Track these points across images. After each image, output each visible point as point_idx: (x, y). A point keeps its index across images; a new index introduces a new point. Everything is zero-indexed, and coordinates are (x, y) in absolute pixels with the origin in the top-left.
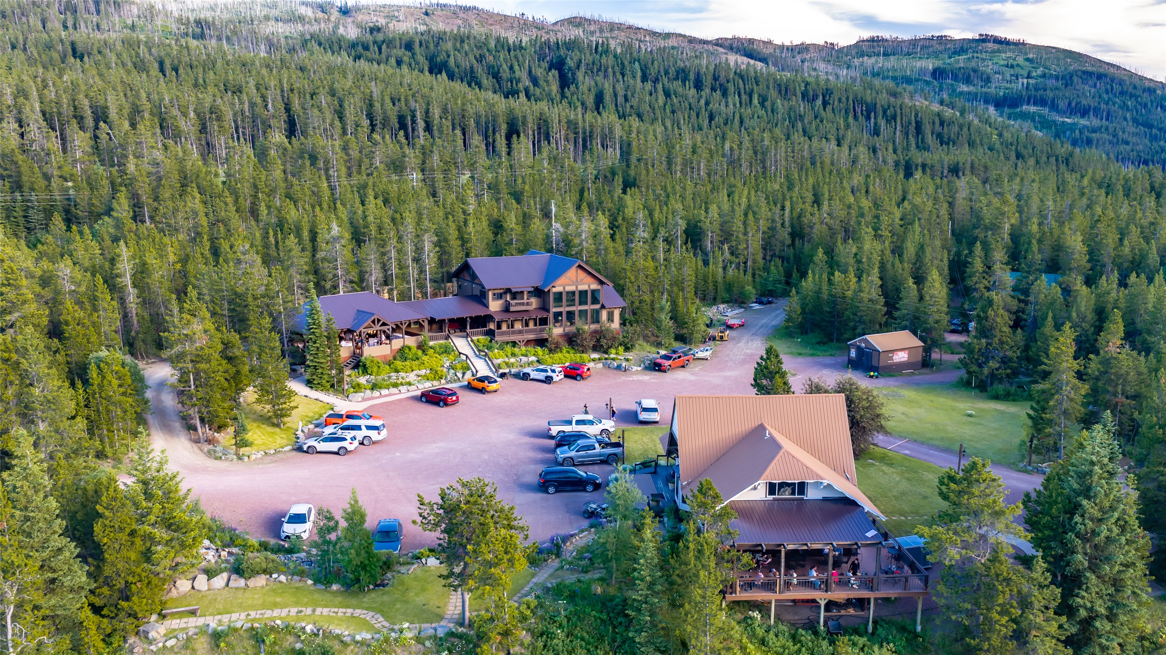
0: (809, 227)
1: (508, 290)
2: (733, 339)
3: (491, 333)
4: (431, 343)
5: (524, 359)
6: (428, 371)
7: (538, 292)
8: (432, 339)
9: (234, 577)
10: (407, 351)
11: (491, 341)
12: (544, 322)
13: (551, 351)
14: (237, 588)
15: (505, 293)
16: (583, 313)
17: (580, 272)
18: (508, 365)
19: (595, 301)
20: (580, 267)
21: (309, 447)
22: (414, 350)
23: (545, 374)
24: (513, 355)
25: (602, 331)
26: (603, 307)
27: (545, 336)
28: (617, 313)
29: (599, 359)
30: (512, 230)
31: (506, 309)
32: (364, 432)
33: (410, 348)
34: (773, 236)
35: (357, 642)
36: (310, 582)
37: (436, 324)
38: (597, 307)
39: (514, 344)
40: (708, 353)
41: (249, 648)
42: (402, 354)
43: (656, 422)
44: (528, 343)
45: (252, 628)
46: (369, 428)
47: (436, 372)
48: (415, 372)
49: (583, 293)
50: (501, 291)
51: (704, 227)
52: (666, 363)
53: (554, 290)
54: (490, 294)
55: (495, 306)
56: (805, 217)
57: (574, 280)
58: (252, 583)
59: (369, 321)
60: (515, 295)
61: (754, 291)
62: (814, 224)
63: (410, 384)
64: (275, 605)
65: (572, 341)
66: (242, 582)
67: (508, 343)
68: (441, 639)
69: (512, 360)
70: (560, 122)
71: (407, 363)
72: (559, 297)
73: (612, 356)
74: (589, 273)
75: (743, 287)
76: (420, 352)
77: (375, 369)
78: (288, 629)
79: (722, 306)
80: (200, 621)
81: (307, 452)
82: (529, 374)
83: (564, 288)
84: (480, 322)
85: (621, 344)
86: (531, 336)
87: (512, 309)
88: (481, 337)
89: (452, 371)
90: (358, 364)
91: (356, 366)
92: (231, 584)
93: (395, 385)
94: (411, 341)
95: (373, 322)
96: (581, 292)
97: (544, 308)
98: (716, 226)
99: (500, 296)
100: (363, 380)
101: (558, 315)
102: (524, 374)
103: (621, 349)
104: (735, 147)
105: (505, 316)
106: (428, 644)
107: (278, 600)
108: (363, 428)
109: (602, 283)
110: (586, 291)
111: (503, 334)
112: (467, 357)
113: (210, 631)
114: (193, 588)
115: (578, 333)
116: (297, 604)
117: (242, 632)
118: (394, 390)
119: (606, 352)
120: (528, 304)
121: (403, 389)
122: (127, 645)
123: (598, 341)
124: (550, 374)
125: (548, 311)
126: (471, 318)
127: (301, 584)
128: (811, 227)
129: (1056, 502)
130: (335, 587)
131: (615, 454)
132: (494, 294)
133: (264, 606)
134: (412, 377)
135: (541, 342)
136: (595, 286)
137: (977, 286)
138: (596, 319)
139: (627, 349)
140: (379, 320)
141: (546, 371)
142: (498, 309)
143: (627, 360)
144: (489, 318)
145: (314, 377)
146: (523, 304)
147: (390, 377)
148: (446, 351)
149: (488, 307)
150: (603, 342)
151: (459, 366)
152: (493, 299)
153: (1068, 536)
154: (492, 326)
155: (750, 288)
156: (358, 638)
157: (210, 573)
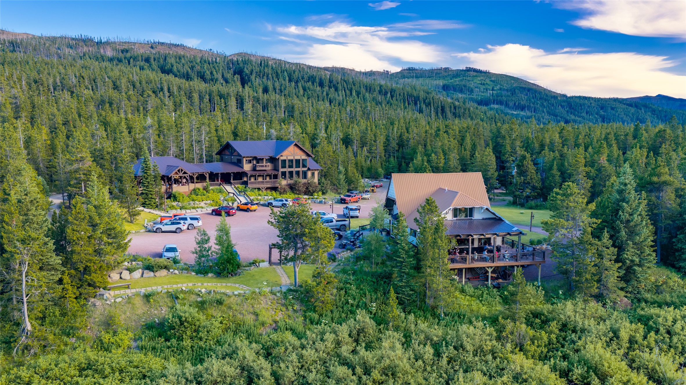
0: (407, 141)
1: (255, 158)
2: (379, 192)
3: (246, 183)
4: (211, 188)
5: (266, 197)
6: (211, 202)
7: (273, 160)
8: (211, 185)
9: (146, 271)
10: (197, 191)
11: (246, 187)
12: (276, 177)
13: (280, 194)
14: (149, 277)
15: (253, 160)
16: (298, 173)
17: (296, 148)
18: (257, 199)
19: (304, 166)
20: (296, 145)
21: (157, 229)
22: (201, 190)
23: (281, 203)
24: (260, 195)
25: (309, 183)
26: (309, 169)
27: (277, 185)
28: (316, 173)
29: (309, 199)
30: (248, 132)
31: (254, 169)
32: (189, 221)
33: (199, 189)
34: (389, 145)
35: (235, 295)
36: (193, 273)
37: (213, 177)
38: (305, 169)
39: (259, 189)
40: (369, 196)
41: (168, 302)
42: (195, 191)
43: (357, 217)
44: (267, 189)
45: (168, 292)
46: (192, 219)
47: (217, 202)
48: (204, 202)
49: (298, 161)
50: (251, 159)
51: (352, 137)
52: (348, 199)
53: (282, 158)
54: (244, 160)
55: (247, 167)
56: (404, 135)
57: (293, 153)
58: (158, 274)
59: (177, 170)
60: (259, 160)
61: (383, 171)
62: (410, 139)
63: (202, 208)
64: (177, 283)
65: (292, 188)
66: (152, 274)
67: (255, 189)
68: (285, 293)
69: (259, 197)
70: (249, 97)
71: (199, 196)
72: (284, 161)
73: (316, 197)
74: (301, 149)
75: (377, 169)
76: (205, 192)
77: (181, 198)
78: (191, 292)
79: (367, 179)
80: (134, 291)
81: (156, 232)
82: (272, 203)
83: (287, 157)
84: (239, 176)
85: (320, 191)
86: (269, 186)
87: (258, 169)
88: (239, 186)
89: (225, 202)
90: (170, 196)
91: (169, 197)
92: (144, 275)
93: (194, 208)
94: (199, 186)
95: (179, 171)
96: (296, 160)
97: (276, 169)
98: (358, 138)
99: (250, 162)
100: (175, 204)
101: (284, 174)
102: (269, 203)
103: (320, 193)
104: (352, 110)
105: (254, 173)
106: (278, 294)
107: (178, 281)
108: (188, 219)
109: (308, 155)
110: (299, 160)
111: (252, 183)
112: (234, 194)
113: (142, 294)
114: (121, 278)
115: (296, 184)
116: (191, 282)
117: (162, 294)
118: (194, 210)
119: (312, 195)
120: (266, 166)
121: (199, 210)
122: (90, 303)
123: (307, 188)
124: (285, 202)
125: (278, 171)
126: (234, 173)
127: (188, 275)
128: (408, 141)
129: (608, 207)
130: (210, 275)
131: (344, 225)
132: (247, 160)
133: (170, 283)
134: (202, 204)
135: (275, 189)
136: (304, 157)
137: (508, 159)
138: (305, 177)
139: (323, 193)
140: (182, 170)
141: (282, 201)
142: (249, 169)
143: (325, 199)
144: (245, 174)
145: (146, 200)
146: (263, 166)
147: (189, 204)
148: (221, 191)
149: (243, 168)
150: (311, 189)
151: (230, 199)
152: (246, 163)
153: (617, 223)
154: (245, 179)
155: (381, 169)
156: (236, 293)
157: (130, 270)
